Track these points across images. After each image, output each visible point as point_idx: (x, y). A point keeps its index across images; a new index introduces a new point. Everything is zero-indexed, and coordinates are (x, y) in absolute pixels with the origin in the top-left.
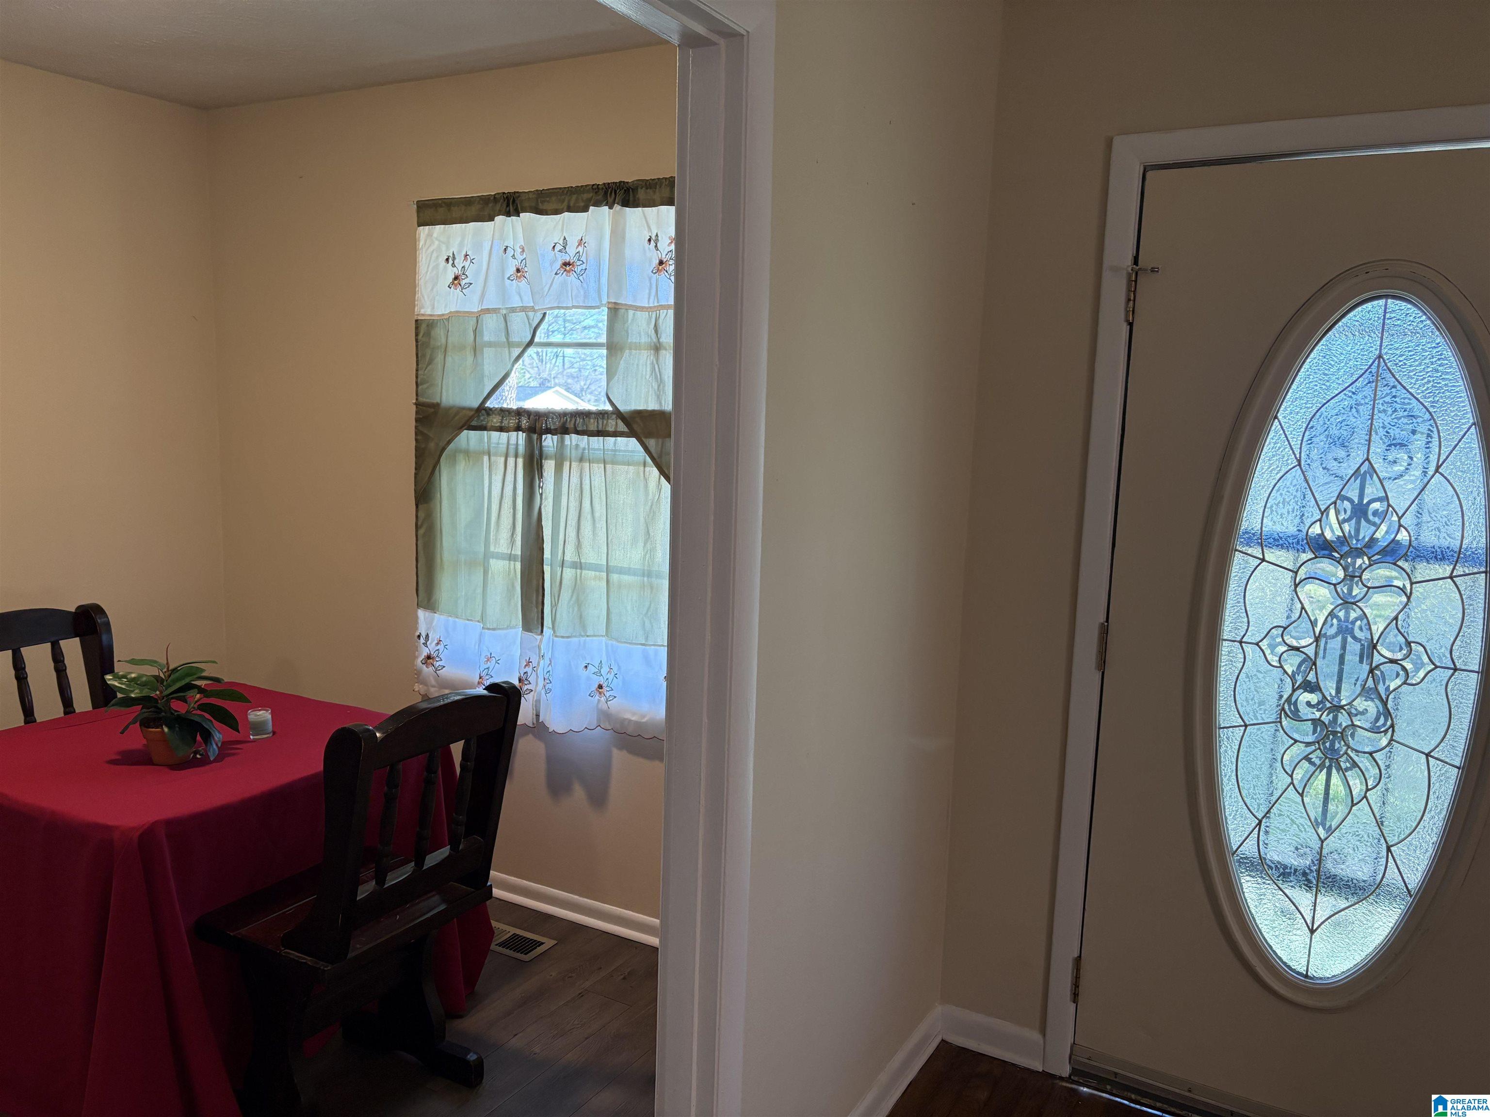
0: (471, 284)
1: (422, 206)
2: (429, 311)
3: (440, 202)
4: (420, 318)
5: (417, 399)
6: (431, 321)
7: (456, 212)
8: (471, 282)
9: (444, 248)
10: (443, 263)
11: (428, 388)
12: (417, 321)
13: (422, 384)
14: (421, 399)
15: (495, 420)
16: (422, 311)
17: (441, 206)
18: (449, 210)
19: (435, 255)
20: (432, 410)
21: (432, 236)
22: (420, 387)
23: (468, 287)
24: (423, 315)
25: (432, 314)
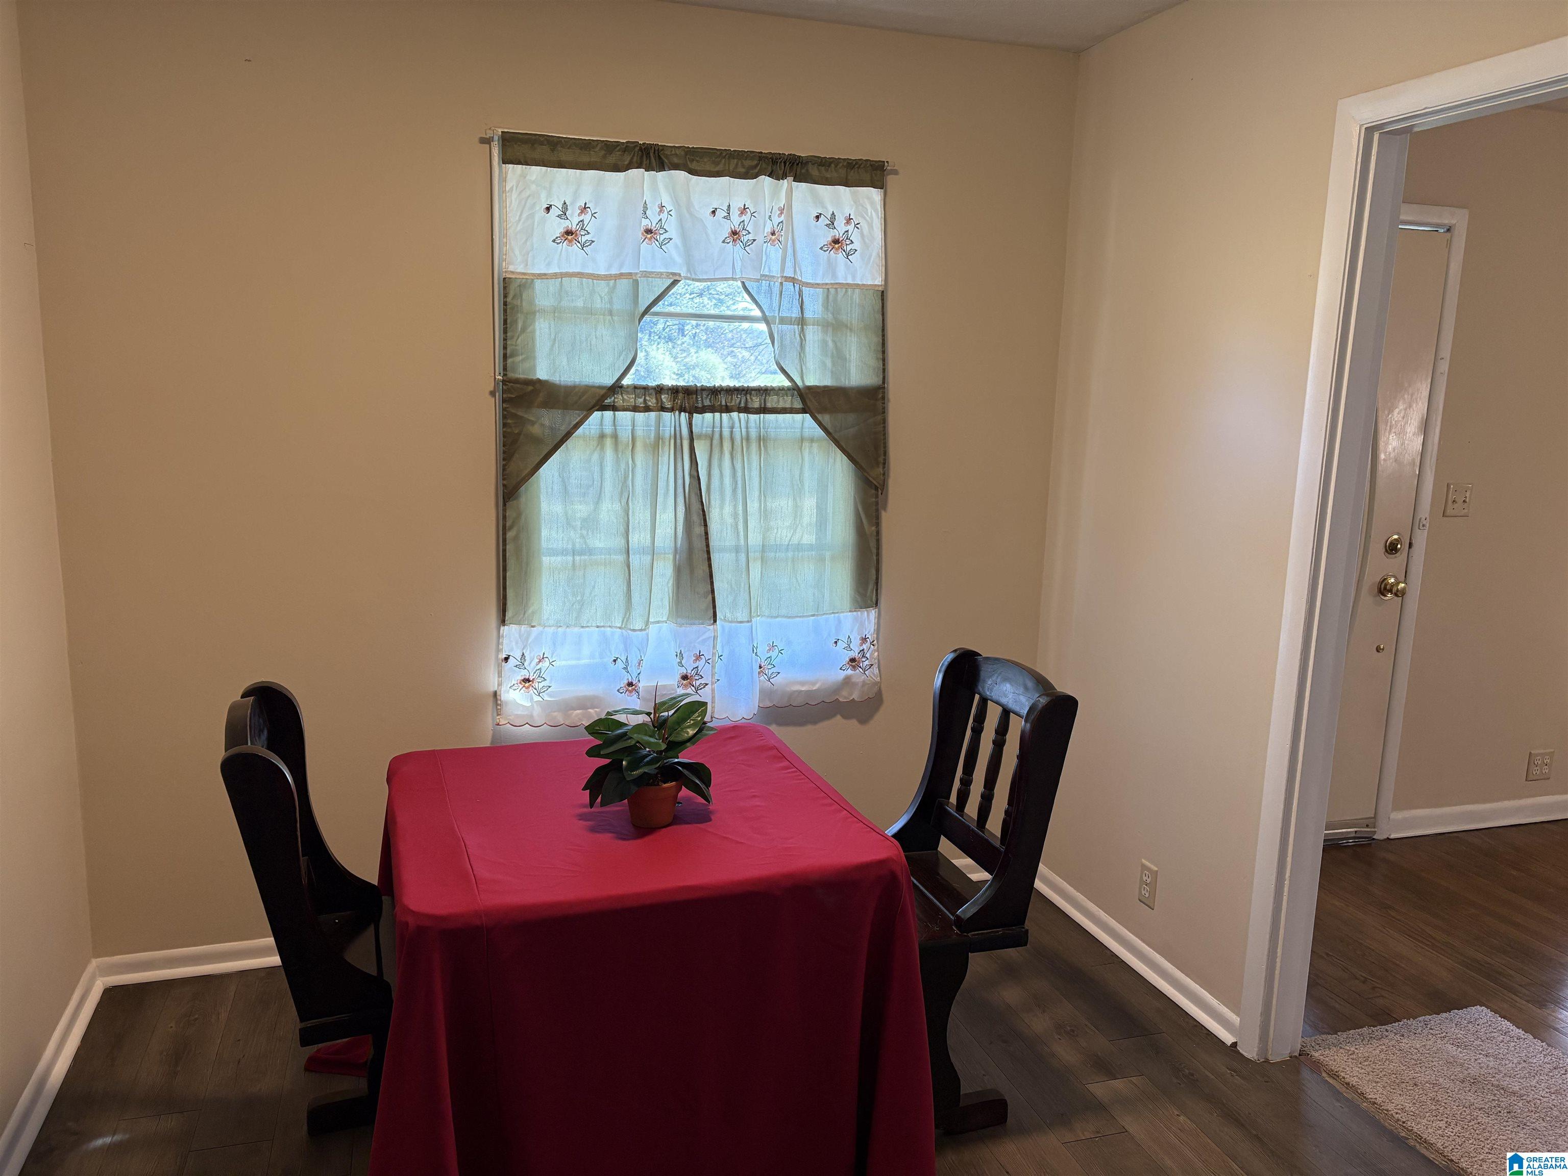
0: (593, 242)
1: (508, 140)
2: (520, 269)
3: (542, 139)
4: (508, 276)
5: (505, 375)
6: (524, 281)
7: (565, 155)
8: (593, 240)
9: (543, 195)
10: (543, 213)
11: (523, 360)
12: (505, 279)
13: (512, 356)
14: (511, 375)
15: (630, 399)
16: (511, 268)
17: (542, 144)
18: (553, 150)
19: (530, 202)
20: (530, 388)
21: (525, 177)
22: (509, 361)
23: (590, 245)
24: (512, 272)
25: (525, 272)
